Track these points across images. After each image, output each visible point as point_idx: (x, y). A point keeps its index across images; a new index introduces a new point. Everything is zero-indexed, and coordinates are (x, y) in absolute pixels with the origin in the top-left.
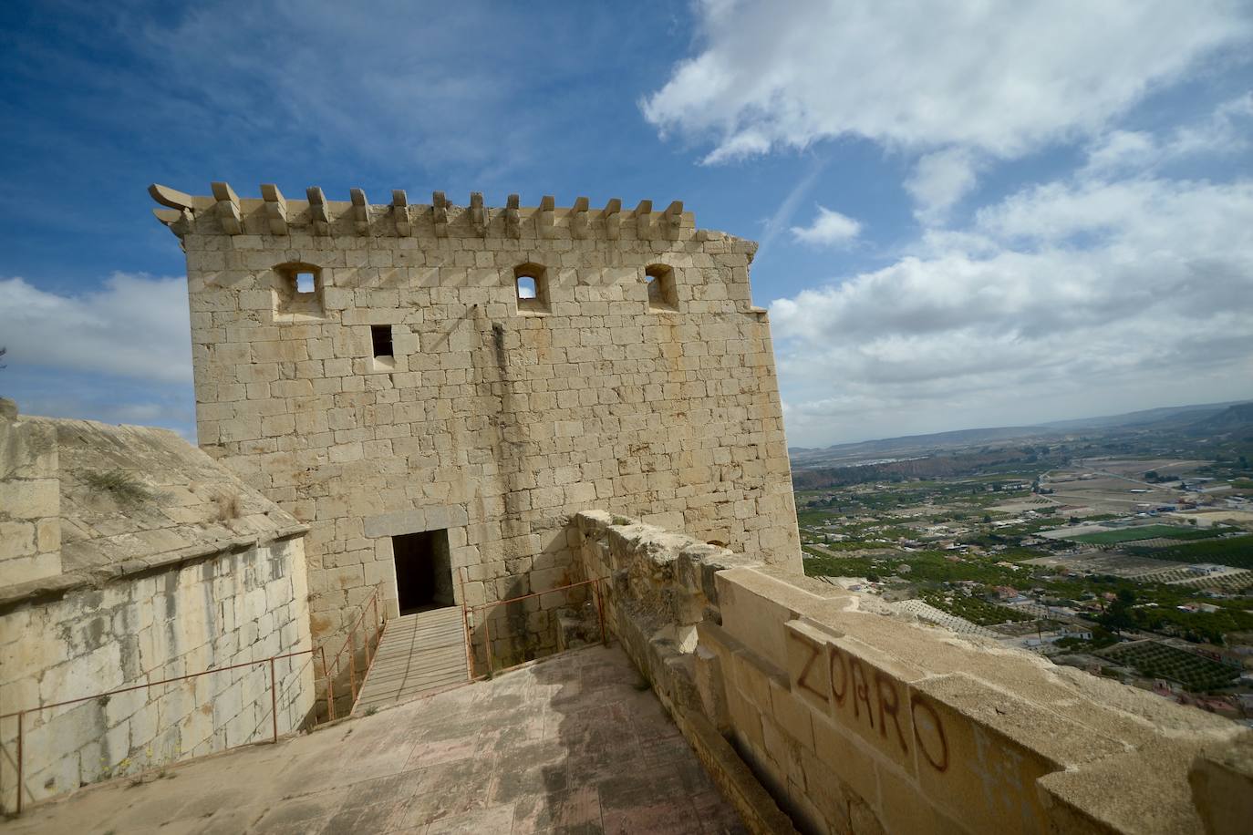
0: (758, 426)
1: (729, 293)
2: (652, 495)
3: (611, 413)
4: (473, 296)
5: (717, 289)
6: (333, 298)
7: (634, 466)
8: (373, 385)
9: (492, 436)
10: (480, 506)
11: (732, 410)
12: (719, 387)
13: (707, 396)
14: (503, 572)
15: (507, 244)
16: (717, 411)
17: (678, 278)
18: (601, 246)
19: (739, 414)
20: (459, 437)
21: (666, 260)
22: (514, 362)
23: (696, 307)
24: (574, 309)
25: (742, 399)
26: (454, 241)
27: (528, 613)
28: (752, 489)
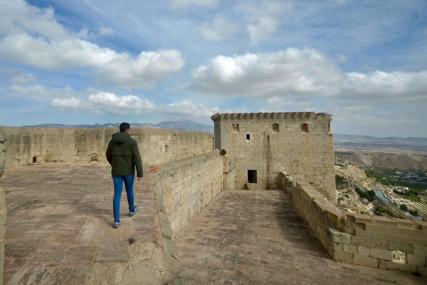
0: (326, 160)
1: (322, 130)
2: (298, 171)
3: (290, 154)
4: (264, 130)
5: (319, 129)
6: (241, 130)
7: (294, 164)
8: (246, 145)
9: (266, 155)
10: (263, 167)
11: (320, 156)
12: (317, 150)
13: (314, 152)
14: (266, 179)
15: (271, 120)
16: (315, 156)
17: (309, 127)
18: (291, 120)
19: (322, 157)
20: (260, 155)
21: (306, 123)
22: (271, 142)
23: (313, 133)
24: (284, 133)
25: (323, 154)
26: (261, 119)
27: (270, 188)
28: (323, 173)
